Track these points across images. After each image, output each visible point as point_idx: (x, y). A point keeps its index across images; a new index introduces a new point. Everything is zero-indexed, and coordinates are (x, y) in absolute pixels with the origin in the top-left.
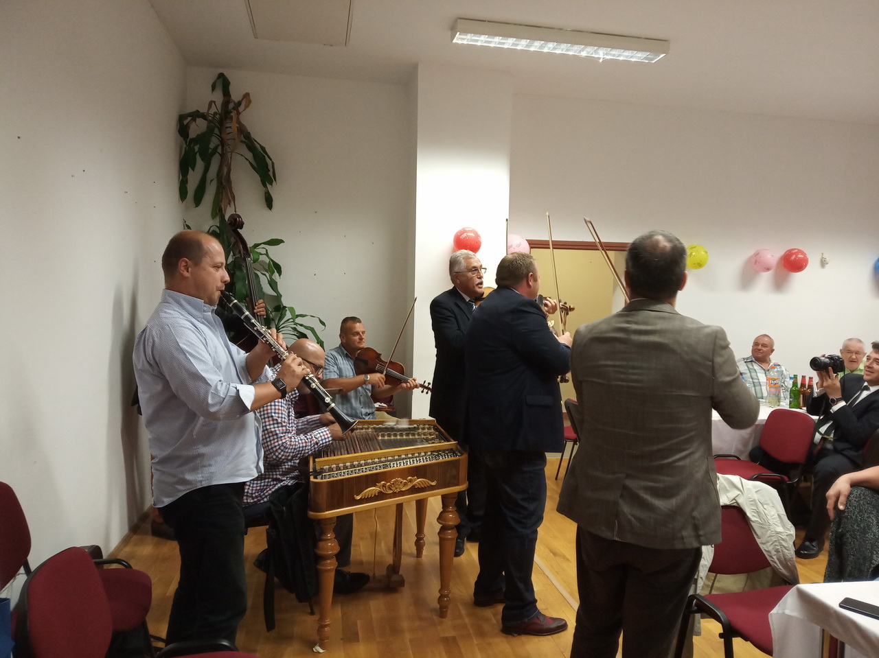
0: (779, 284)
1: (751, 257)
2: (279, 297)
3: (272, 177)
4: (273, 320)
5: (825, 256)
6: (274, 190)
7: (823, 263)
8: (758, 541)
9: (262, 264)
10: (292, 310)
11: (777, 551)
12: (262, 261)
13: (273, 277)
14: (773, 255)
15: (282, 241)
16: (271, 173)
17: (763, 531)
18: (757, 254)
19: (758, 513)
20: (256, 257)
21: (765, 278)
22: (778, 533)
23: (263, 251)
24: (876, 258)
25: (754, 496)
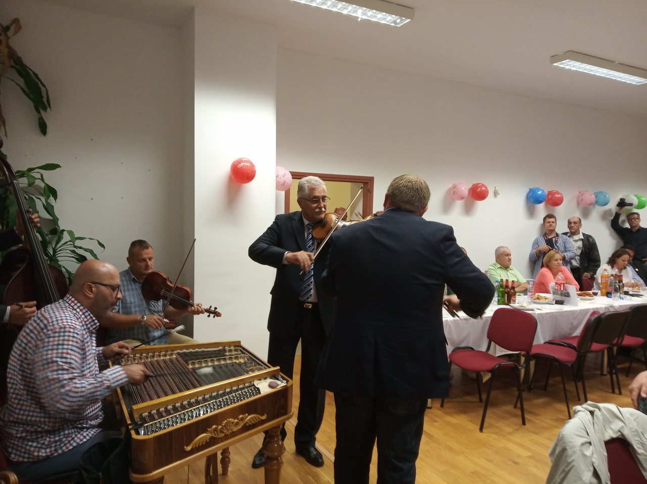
0: (468, 209)
1: (450, 189)
2: (55, 220)
3: (46, 104)
4: (50, 243)
5: (497, 189)
6: (48, 117)
7: (496, 194)
8: (645, 474)
9: (38, 188)
10: (71, 233)
12: (37, 186)
13: (48, 201)
15: (58, 166)
16: (45, 100)
18: (454, 187)
20: (32, 181)
21: (459, 205)
23: (38, 176)
24: (528, 190)
25: (634, 425)
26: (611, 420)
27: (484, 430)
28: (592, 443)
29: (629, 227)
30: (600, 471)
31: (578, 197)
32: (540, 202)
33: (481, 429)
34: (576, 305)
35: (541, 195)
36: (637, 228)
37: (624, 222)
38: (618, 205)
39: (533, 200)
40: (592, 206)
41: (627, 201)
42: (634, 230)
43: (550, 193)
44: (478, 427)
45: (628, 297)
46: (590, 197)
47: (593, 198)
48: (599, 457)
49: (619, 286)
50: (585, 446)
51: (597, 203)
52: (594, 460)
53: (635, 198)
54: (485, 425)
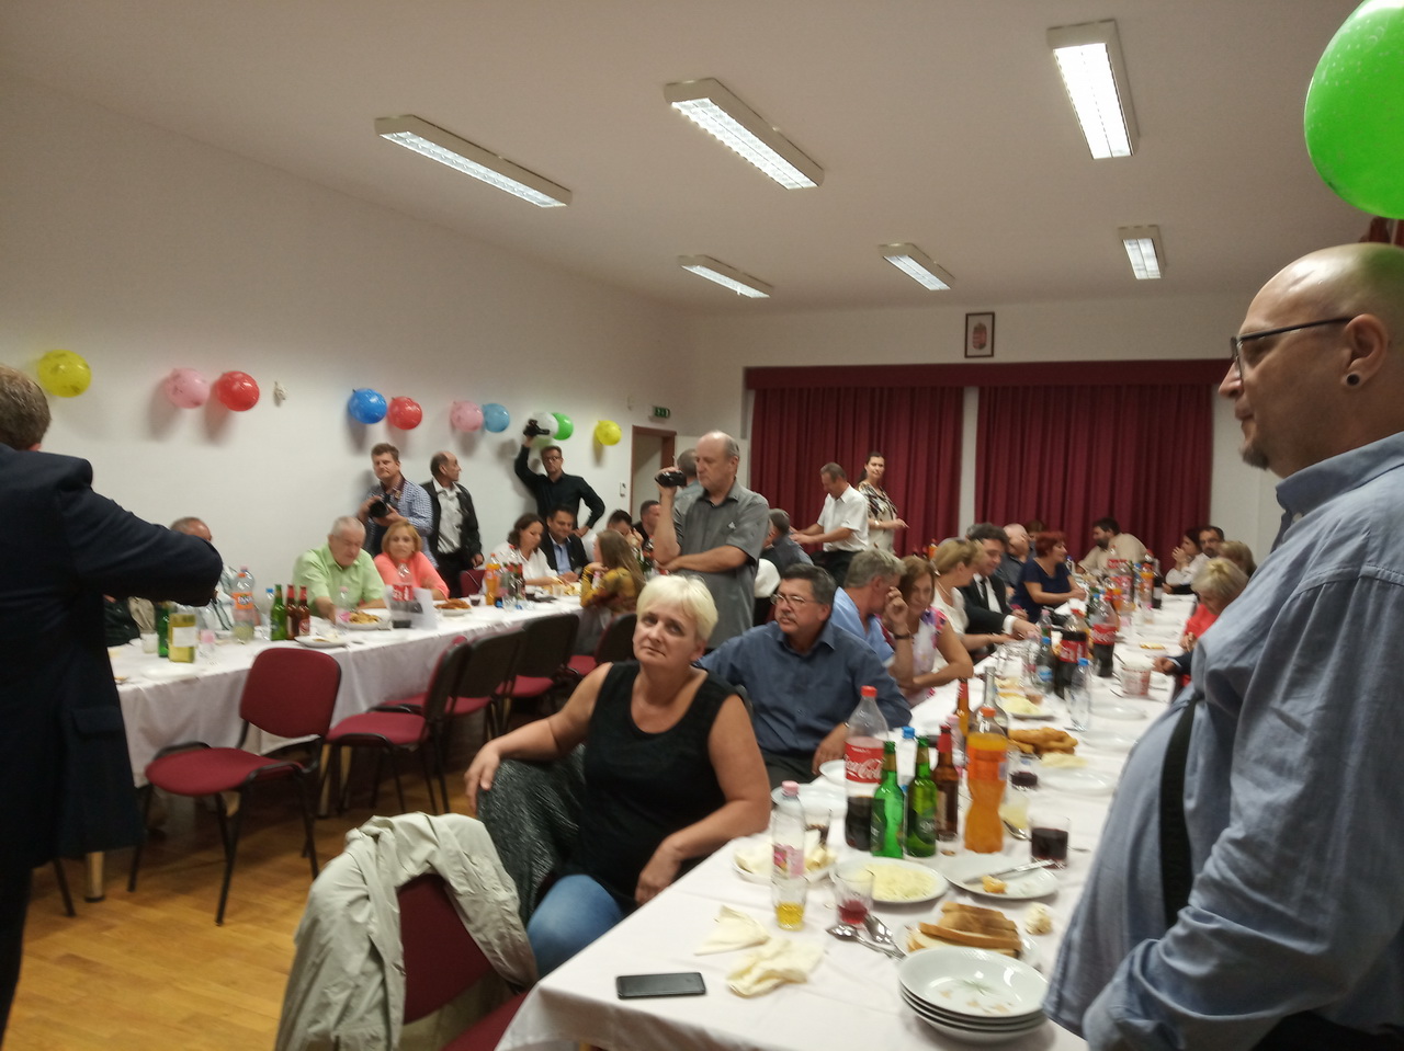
0: (214, 430)
1: (166, 381)
5: (282, 386)
7: (278, 398)
8: (470, 928)
11: (501, 937)
14: (203, 381)
17: (476, 907)
18: (176, 377)
19: (466, 876)
21: (190, 418)
22: (500, 903)
24: (350, 394)
25: (454, 845)
26: (412, 843)
27: (226, 920)
28: (371, 898)
29: (545, 473)
30: (383, 945)
31: (453, 412)
32: (375, 420)
33: (220, 921)
34: (434, 627)
35: (377, 406)
36: (558, 475)
37: (536, 463)
38: (525, 433)
39: (360, 415)
40: (478, 432)
41: (541, 426)
42: (553, 480)
43: (396, 402)
44: (213, 916)
45: (531, 603)
46: (474, 414)
47: (478, 416)
48: (382, 922)
49: (516, 585)
50: (356, 906)
51: (486, 426)
52: (372, 927)
53: (554, 420)
54: (229, 907)
